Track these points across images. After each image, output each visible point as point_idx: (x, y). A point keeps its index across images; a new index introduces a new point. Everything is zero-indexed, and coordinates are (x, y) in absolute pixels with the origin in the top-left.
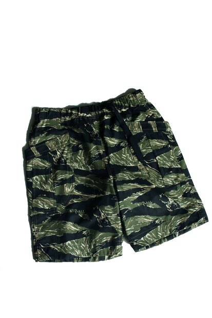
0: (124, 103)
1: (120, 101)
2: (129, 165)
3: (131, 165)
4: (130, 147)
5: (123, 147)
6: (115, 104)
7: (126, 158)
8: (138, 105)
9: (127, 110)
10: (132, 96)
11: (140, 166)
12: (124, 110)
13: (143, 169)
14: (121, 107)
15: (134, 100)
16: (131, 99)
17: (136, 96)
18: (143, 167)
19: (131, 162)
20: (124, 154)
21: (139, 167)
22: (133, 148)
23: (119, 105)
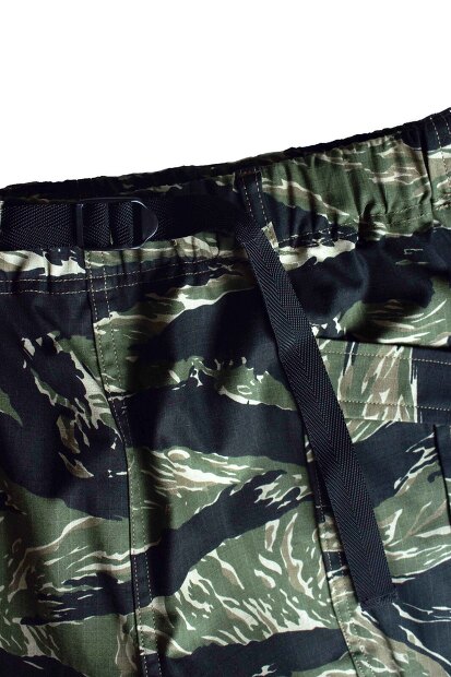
0: (336, 201)
1: (307, 183)
2: (291, 627)
3: (307, 623)
4: (317, 519)
5: (273, 512)
6: (271, 199)
7: (282, 580)
8: (425, 231)
9: (345, 256)
10: (398, 159)
11: (357, 629)
12: (322, 252)
13: (372, 650)
14: (304, 229)
15: (402, 189)
16: (390, 178)
17: (423, 165)
18: (376, 637)
19: (308, 604)
20: (275, 557)
21: (350, 636)
22: (335, 528)
23: (292, 212)
